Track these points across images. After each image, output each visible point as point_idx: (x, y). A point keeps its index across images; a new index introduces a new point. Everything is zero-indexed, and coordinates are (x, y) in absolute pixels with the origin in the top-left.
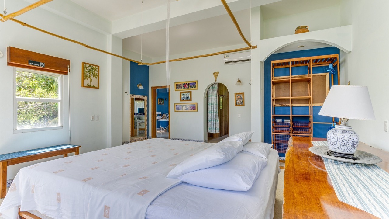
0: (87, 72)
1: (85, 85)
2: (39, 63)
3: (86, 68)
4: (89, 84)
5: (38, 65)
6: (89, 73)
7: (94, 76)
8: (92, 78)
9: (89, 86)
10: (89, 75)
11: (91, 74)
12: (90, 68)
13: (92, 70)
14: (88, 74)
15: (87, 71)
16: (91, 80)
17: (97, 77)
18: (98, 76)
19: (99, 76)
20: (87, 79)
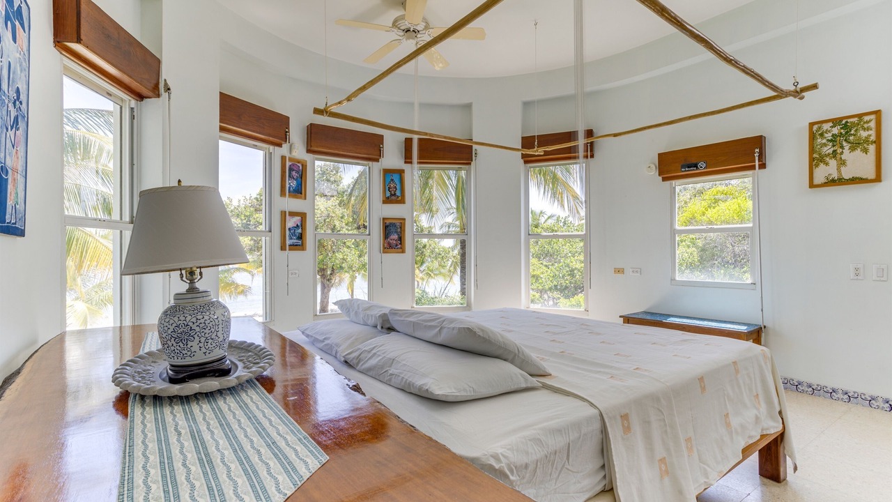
0: (825, 145)
1: (817, 181)
2: (696, 166)
3: (822, 135)
4: (835, 176)
5: (695, 168)
6: (834, 146)
7: (852, 149)
8: (847, 155)
9: (831, 182)
10: (834, 151)
11: (842, 147)
12: (836, 131)
13: (847, 133)
14: (828, 149)
15: (824, 141)
16: (843, 163)
17: (872, 148)
18: (873, 142)
19: (878, 142)
20: (827, 164)
